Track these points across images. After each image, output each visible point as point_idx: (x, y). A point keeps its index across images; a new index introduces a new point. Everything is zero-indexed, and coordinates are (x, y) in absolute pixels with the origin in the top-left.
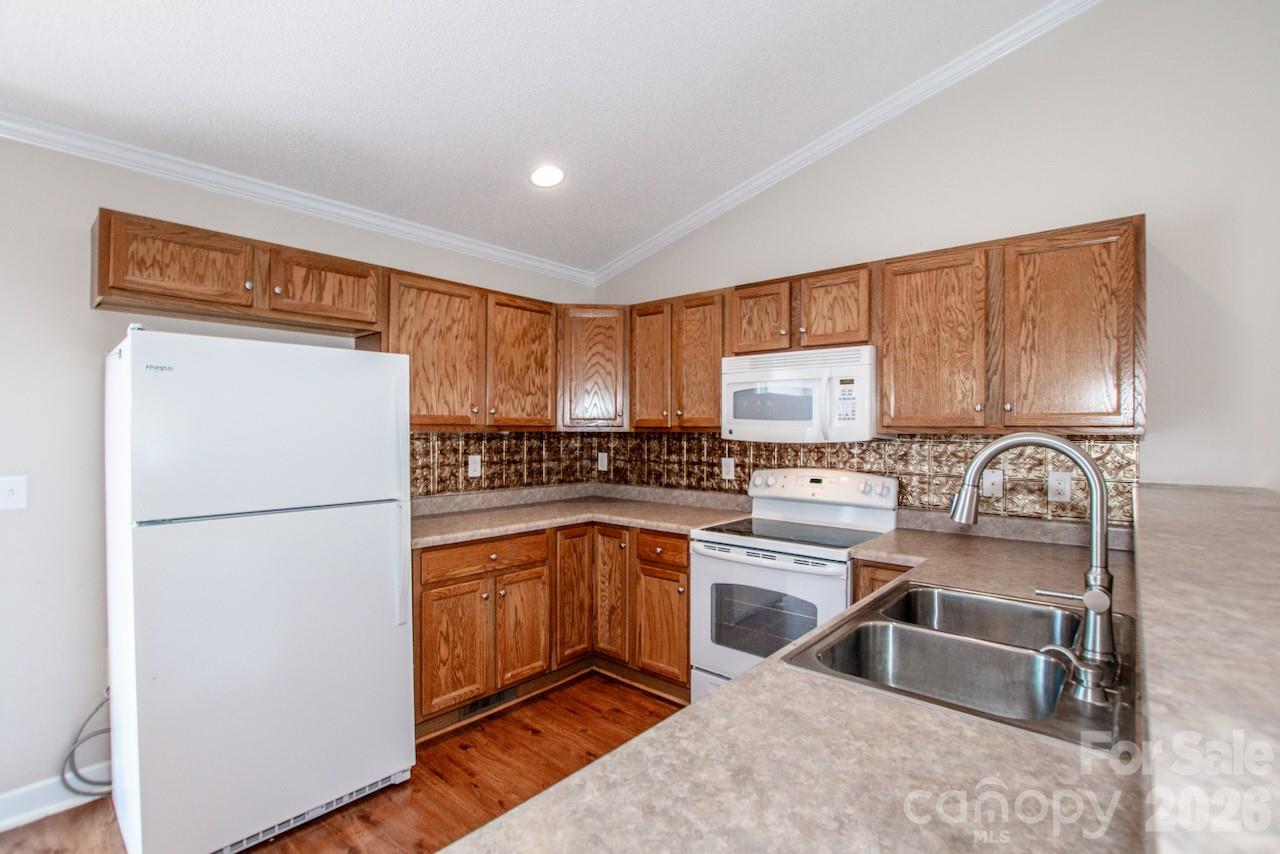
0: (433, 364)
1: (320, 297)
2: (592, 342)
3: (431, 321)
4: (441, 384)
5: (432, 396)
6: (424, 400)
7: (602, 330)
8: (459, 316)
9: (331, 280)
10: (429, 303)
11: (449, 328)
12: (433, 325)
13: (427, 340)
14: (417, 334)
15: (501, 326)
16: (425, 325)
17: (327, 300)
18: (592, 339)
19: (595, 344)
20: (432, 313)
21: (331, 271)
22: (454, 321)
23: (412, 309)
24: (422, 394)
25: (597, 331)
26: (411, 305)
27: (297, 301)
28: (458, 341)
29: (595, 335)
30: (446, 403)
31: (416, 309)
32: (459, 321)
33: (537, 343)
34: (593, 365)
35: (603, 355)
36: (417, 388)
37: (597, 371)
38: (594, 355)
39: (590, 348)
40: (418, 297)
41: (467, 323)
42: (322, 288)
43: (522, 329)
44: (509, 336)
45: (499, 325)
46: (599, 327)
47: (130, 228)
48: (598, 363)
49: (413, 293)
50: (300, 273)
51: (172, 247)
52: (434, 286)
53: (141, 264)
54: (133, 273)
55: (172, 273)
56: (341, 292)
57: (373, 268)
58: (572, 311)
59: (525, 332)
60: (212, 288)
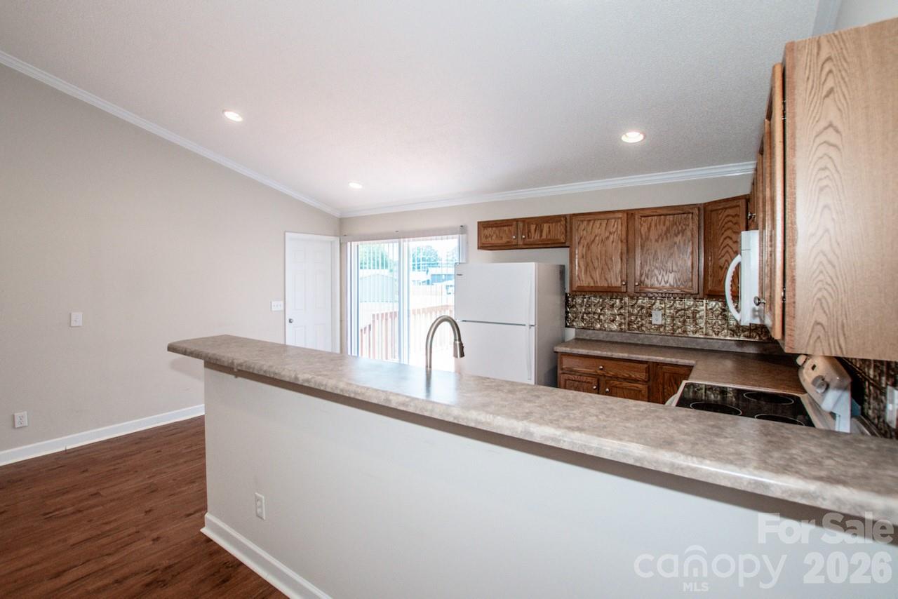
0: (598, 259)
1: (541, 236)
2: (724, 229)
3: (596, 236)
4: (602, 269)
5: (597, 275)
6: (592, 278)
7: (730, 218)
8: (614, 230)
9: (546, 226)
10: (594, 227)
11: (608, 238)
12: (597, 238)
13: (594, 247)
14: (588, 244)
15: (646, 229)
16: (592, 238)
17: (544, 237)
18: (723, 227)
19: (725, 231)
20: (597, 231)
21: (544, 223)
22: (610, 233)
23: (585, 232)
24: (591, 276)
25: (727, 219)
26: (584, 230)
27: (532, 240)
28: (614, 244)
29: (726, 223)
30: (606, 279)
31: (587, 232)
32: (614, 233)
33: (680, 236)
34: (724, 247)
35: (731, 238)
36: (588, 272)
37: (727, 252)
38: (725, 239)
39: (723, 234)
40: (588, 224)
41: (619, 232)
42: (541, 231)
43: (664, 229)
44: (653, 236)
45: (644, 230)
46: (728, 216)
47: (483, 226)
48: (728, 245)
49: (585, 223)
50: (533, 227)
51: (494, 229)
52: (596, 217)
53: (486, 237)
54: (484, 240)
55: (494, 238)
56: (549, 231)
57: (565, 216)
58: (710, 208)
59: (668, 230)
60: (504, 240)
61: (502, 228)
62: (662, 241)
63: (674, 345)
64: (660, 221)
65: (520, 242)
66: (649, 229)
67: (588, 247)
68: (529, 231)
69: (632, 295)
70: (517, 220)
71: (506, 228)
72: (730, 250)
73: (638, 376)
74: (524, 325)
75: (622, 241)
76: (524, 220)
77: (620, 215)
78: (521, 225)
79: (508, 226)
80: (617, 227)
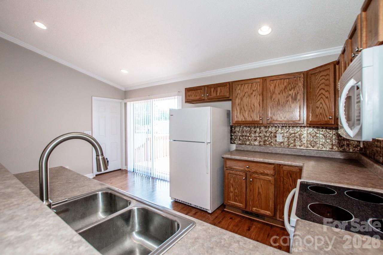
0: (247, 105)
1: (217, 94)
2: (319, 84)
3: (245, 93)
4: (249, 111)
5: (246, 115)
6: (244, 116)
7: (323, 77)
8: (255, 88)
9: (219, 89)
10: (245, 87)
11: (252, 94)
12: (246, 94)
13: (244, 99)
14: (241, 97)
15: (273, 88)
16: (244, 94)
17: (218, 94)
18: (319, 83)
19: (320, 85)
20: (246, 90)
21: (218, 87)
22: (253, 91)
23: (239, 91)
24: (243, 115)
25: (321, 78)
26: (239, 90)
27: (212, 96)
28: (255, 97)
29: (321, 80)
30: (251, 117)
31: (241, 91)
32: (256, 90)
33: (293, 90)
34: (320, 95)
35: (324, 89)
36: (241, 113)
37: (322, 97)
38: (320, 90)
39: (318, 87)
40: (241, 86)
41: (258, 90)
42: (217, 92)
43: (284, 87)
44: (277, 91)
45: (272, 88)
46: (322, 76)
47: (188, 90)
48: (322, 93)
49: (240, 86)
50: (212, 90)
51: (193, 91)
52: (246, 82)
53: (189, 96)
54: (188, 98)
55: (193, 96)
56: (221, 91)
57: (229, 83)
58: (310, 73)
59: (286, 87)
60: (198, 98)
61: (197, 91)
62: (282, 94)
63: (289, 153)
64: (281, 83)
65: (206, 98)
66: (275, 87)
67: (242, 99)
68: (211, 92)
69: (266, 125)
70: (204, 86)
71: (199, 91)
72: (324, 97)
73: (269, 172)
74: (204, 142)
75: (260, 95)
76: (208, 86)
77: (259, 80)
78: (206, 88)
79: (199, 90)
80: (258, 87)
